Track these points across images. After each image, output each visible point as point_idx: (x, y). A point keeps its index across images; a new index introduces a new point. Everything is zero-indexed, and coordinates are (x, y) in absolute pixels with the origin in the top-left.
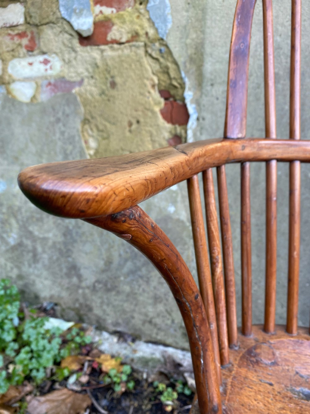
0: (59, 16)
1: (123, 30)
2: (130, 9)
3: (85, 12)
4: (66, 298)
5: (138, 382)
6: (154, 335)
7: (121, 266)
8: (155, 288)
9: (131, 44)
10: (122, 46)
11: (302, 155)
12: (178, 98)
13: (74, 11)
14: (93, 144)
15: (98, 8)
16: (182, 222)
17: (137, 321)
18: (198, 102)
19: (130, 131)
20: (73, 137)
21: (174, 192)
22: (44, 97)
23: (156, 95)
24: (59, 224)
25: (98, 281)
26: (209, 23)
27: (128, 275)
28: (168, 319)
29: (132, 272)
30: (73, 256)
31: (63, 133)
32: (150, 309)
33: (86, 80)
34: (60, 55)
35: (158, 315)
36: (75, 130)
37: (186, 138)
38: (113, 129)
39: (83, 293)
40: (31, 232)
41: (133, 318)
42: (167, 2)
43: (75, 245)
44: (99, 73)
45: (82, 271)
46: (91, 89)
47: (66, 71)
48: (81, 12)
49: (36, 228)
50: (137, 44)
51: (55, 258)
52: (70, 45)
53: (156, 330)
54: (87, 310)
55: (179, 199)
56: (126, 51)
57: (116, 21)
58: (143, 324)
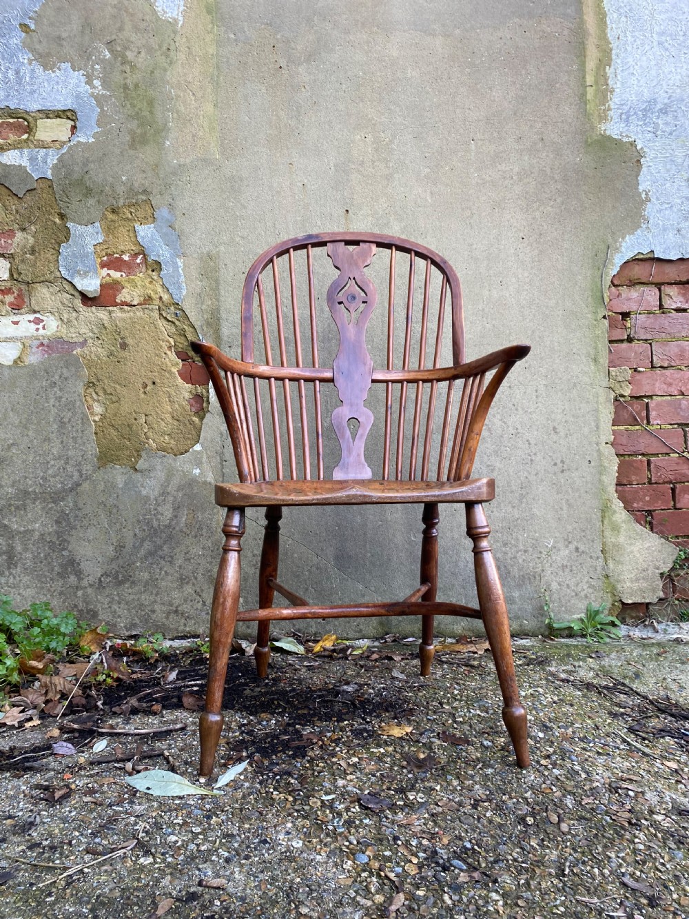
0: (59, 276)
1: (135, 294)
2: (141, 275)
3: (90, 274)
6: (182, 628)
7: (136, 549)
8: (180, 567)
9: (143, 306)
10: (134, 308)
11: (289, 376)
12: (196, 359)
13: (78, 272)
14: (98, 409)
15: (105, 272)
16: (210, 484)
17: (159, 616)
19: (145, 393)
20: (74, 403)
21: (199, 452)
22: (33, 359)
23: (172, 356)
24: (51, 509)
25: (105, 574)
26: (222, 292)
27: (146, 558)
28: (198, 602)
29: (151, 554)
30: (70, 548)
31: (59, 399)
32: (175, 594)
33: (90, 341)
34: (56, 314)
35: (185, 601)
36: (76, 395)
37: (208, 397)
38: (124, 391)
39: (83, 595)
40: (6, 526)
41: (153, 612)
42: (181, 272)
43: (73, 532)
44: (107, 334)
45: (82, 566)
46: (96, 350)
47: (64, 331)
48: (86, 274)
49: (14, 519)
50: (150, 307)
51: (42, 555)
52: (70, 305)
53: (183, 621)
54: (89, 616)
55: (204, 460)
56: (138, 313)
57: (126, 284)
58: (167, 618)
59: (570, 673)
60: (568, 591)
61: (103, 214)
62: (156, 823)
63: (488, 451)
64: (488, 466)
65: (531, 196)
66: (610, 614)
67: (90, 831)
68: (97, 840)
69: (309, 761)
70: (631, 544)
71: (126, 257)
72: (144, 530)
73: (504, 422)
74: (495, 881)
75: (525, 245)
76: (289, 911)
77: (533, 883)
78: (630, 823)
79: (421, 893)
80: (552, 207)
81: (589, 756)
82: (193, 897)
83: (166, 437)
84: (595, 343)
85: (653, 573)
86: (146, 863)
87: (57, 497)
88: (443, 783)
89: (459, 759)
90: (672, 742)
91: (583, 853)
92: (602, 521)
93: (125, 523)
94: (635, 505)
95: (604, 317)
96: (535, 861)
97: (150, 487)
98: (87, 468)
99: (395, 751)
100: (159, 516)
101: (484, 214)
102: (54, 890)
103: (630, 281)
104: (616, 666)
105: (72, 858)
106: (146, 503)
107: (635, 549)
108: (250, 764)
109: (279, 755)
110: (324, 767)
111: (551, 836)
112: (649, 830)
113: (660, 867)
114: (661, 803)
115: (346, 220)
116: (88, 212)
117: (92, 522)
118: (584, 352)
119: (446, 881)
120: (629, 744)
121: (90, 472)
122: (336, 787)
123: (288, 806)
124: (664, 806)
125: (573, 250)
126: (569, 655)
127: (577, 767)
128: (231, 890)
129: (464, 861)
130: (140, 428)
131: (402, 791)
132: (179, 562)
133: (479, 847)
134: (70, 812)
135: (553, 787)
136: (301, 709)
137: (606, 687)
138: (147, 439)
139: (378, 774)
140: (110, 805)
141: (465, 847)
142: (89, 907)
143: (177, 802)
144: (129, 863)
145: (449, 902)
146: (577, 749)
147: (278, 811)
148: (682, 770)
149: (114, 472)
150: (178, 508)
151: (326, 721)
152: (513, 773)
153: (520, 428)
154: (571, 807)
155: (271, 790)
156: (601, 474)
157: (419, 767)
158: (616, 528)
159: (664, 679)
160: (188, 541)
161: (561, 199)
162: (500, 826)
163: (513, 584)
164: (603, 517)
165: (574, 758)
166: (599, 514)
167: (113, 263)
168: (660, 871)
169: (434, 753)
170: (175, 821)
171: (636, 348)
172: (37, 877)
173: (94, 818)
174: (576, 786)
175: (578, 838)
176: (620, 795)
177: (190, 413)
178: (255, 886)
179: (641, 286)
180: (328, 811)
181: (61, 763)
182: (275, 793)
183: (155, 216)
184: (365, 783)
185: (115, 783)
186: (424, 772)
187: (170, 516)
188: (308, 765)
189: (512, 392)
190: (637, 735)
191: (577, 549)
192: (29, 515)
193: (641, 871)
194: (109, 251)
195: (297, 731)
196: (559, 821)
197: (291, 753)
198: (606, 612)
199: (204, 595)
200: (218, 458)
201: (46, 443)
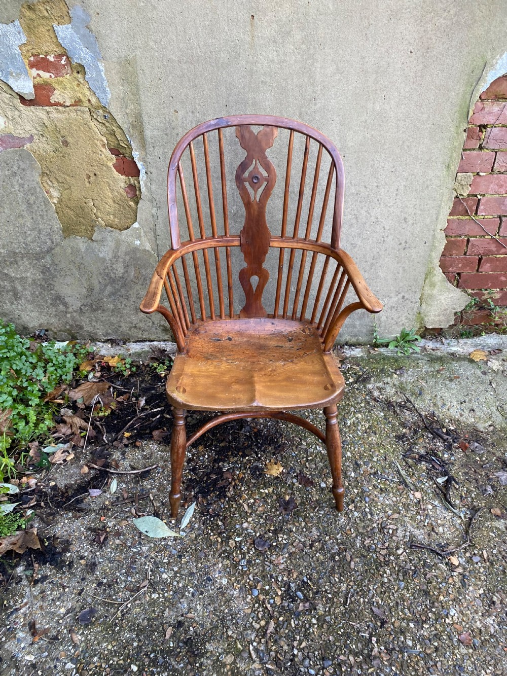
1: (66, 95)
2: (68, 76)
3: (23, 76)
4: (55, 323)
5: (138, 367)
6: (140, 336)
7: (102, 291)
8: (134, 302)
9: (75, 108)
10: (67, 108)
12: (127, 155)
13: (11, 74)
14: (55, 194)
15: (34, 72)
16: (148, 251)
17: (124, 328)
18: (144, 160)
19: (90, 183)
20: (35, 189)
21: (137, 229)
23: (107, 153)
24: (36, 264)
25: (83, 305)
27: (110, 296)
29: (112, 294)
30: (56, 289)
31: (22, 185)
32: (134, 317)
33: (36, 137)
35: (141, 321)
36: (34, 183)
37: (140, 188)
38: (73, 181)
39: (71, 316)
40: (6, 274)
41: (121, 327)
42: (104, 76)
43: (55, 279)
44: (49, 132)
45: (66, 300)
46: (42, 146)
47: (11, 129)
48: (18, 76)
49: (11, 270)
50: (82, 108)
51: (37, 293)
52: (11, 104)
53: (141, 332)
54: (78, 329)
55: (142, 234)
56: (72, 114)
57: (56, 86)
58: (130, 330)
59: (380, 389)
60: (392, 321)
61: (21, 11)
62: (155, 563)
63: (353, 234)
64: (352, 244)
65: (427, 6)
66: (416, 334)
67: (124, 571)
68: (129, 579)
69: (227, 502)
70: (440, 295)
71: (51, 58)
72: (105, 279)
73: (369, 213)
74: (315, 609)
75: (411, 59)
76: (223, 633)
77: (332, 610)
78: (384, 559)
79: (281, 619)
80: (444, 18)
81: (376, 495)
82: (180, 624)
83: (111, 216)
84: (452, 153)
85: (451, 312)
86: (155, 598)
87: (38, 256)
88: (297, 524)
89: (307, 501)
90: (424, 468)
91: (358, 585)
92: (425, 281)
93: (91, 275)
94: (451, 269)
95: (465, 131)
96: (335, 592)
97: (106, 252)
98: (57, 238)
99: (273, 491)
100: (114, 271)
101: (380, 24)
102: (117, 621)
103: (496, 96)
104: (410, 382)
105: (120, 594)
106: (104, 262)
107: (442, 298)
108: (197, 505)
109: (211, 495)
110: (236, 508)
111: (345, 572)
112: (392, 565)
113: (391, 597)
114: (404, 537)
115: (252, 25)
116: (6, 9)
117: (67, 273)
118: (441, 159)
119: (293, 610)
120: (400, 475)
121: (58, 241)
122: (242, 528)
123: (219, 547)
124: (405, 540)
125: (453, 66)
126: (382, 370)
127: (367, 510)
128: (197, 619)
129: (302, 593)
130: (90, 210)
131: (276, 532)
132: (133, 299)
133: (310, 581)
134: (111, 553)
135: (352, 530)
136: (222, 441)
137: (400, 405)
138: (97, 217)
139: (264, 516)
140: (130, 547)
141: (303, 581)
142: (135, 633)
143: (163, 543)
144: (148, 599)
145: (293, 625)
146: (370, 488)
147: (214, 551)
148: (423, 498)
149: (76, 241)
150: (128, 266)
151: (236, 456)
152: (333, 515)
153: (379, 217)
154: (358, 545)
155: (210, 532)
156: (431, 251)
157: (285, 509)
158: (433, 285)
159: (436, 396)
160: (138, 287)
161: (455, 10)
162: (322, 563)
163: (356, 317)
164: (426, 278)
165: (367, 499)
166: (424, 276)
167: (40, 63)
168: (391, 600)
169: (294, 494)
170: (165, 561)
171: (484, 156)
172: (107, 610)
173: (124, 559)
174: (364, 528)
175: (358, 573)
176: (385, 534)
177: (127, 198)
178: (207, 616)
179: (504, 100)
180: (239, 552)
181: (96, 504)
182: (212, 534)
183: (71, 15)
184: (257, 525)
185: (128, 525)
186: (288, 515)
187: (122, 271)
188: (227, 506)
189: (378, 190)
190: (406, 463)
191: (403, 297)
192: (21, 268)
193: (382, 600)
194: (35, 52)
195: (220, 468)
196: (350, 561)
197: (218, 493)
198: (414, 333)
199: (152, 318)
200: (152, 233)
201: (21, 219)
